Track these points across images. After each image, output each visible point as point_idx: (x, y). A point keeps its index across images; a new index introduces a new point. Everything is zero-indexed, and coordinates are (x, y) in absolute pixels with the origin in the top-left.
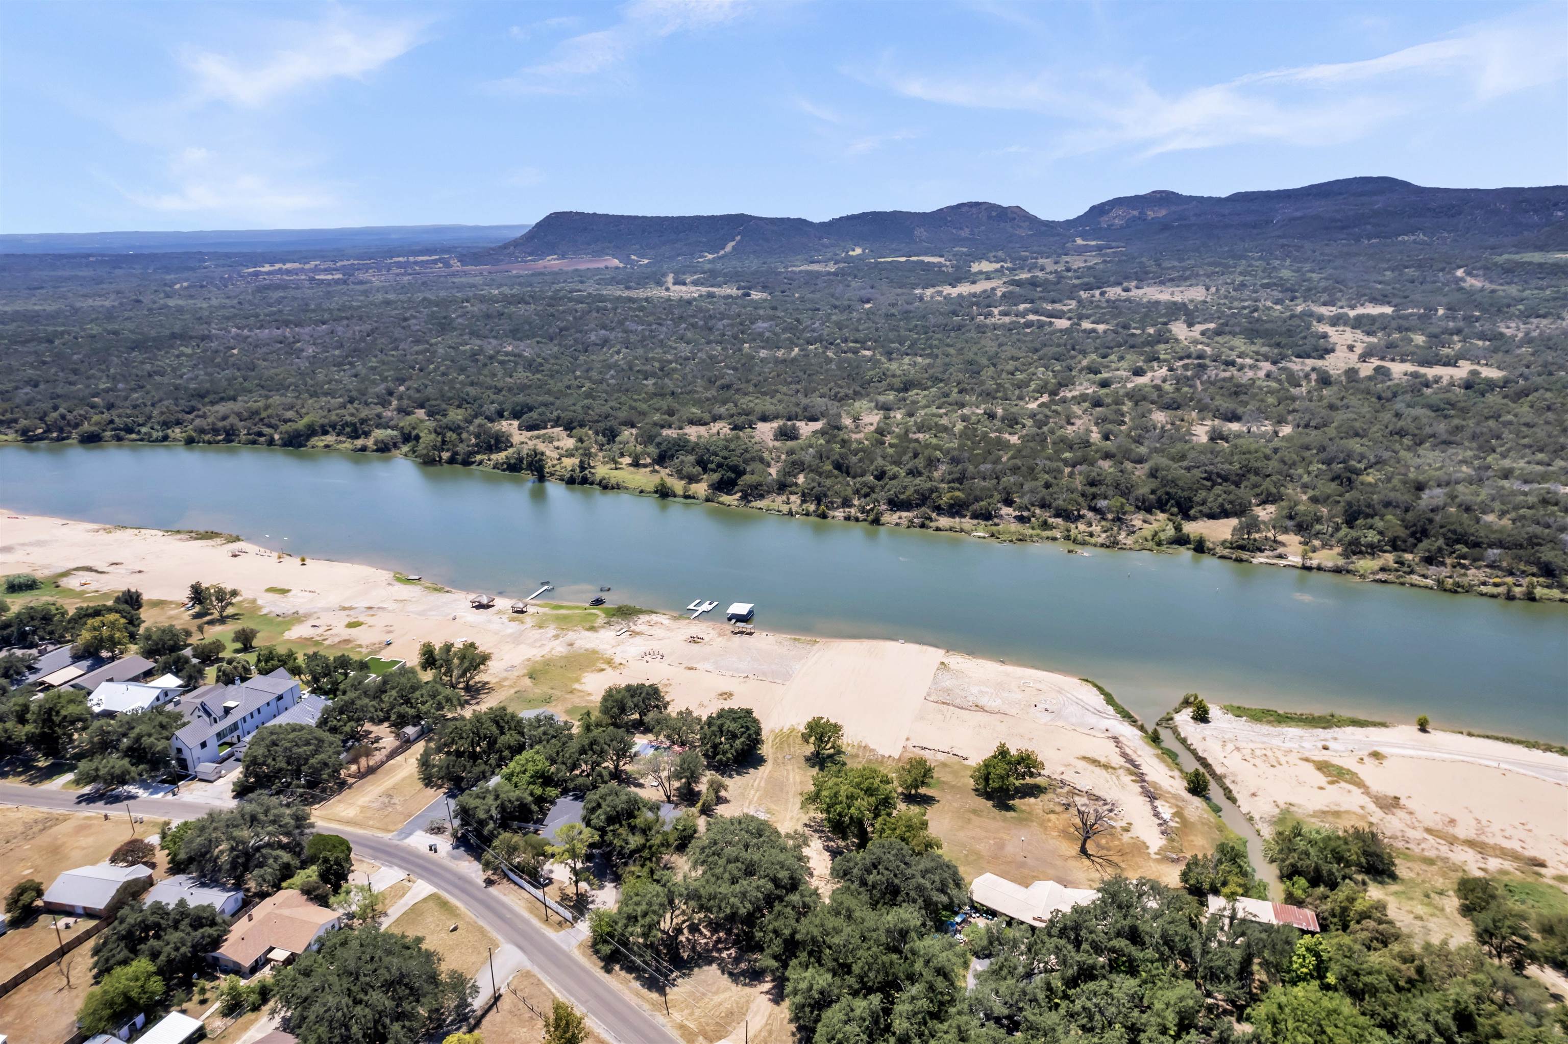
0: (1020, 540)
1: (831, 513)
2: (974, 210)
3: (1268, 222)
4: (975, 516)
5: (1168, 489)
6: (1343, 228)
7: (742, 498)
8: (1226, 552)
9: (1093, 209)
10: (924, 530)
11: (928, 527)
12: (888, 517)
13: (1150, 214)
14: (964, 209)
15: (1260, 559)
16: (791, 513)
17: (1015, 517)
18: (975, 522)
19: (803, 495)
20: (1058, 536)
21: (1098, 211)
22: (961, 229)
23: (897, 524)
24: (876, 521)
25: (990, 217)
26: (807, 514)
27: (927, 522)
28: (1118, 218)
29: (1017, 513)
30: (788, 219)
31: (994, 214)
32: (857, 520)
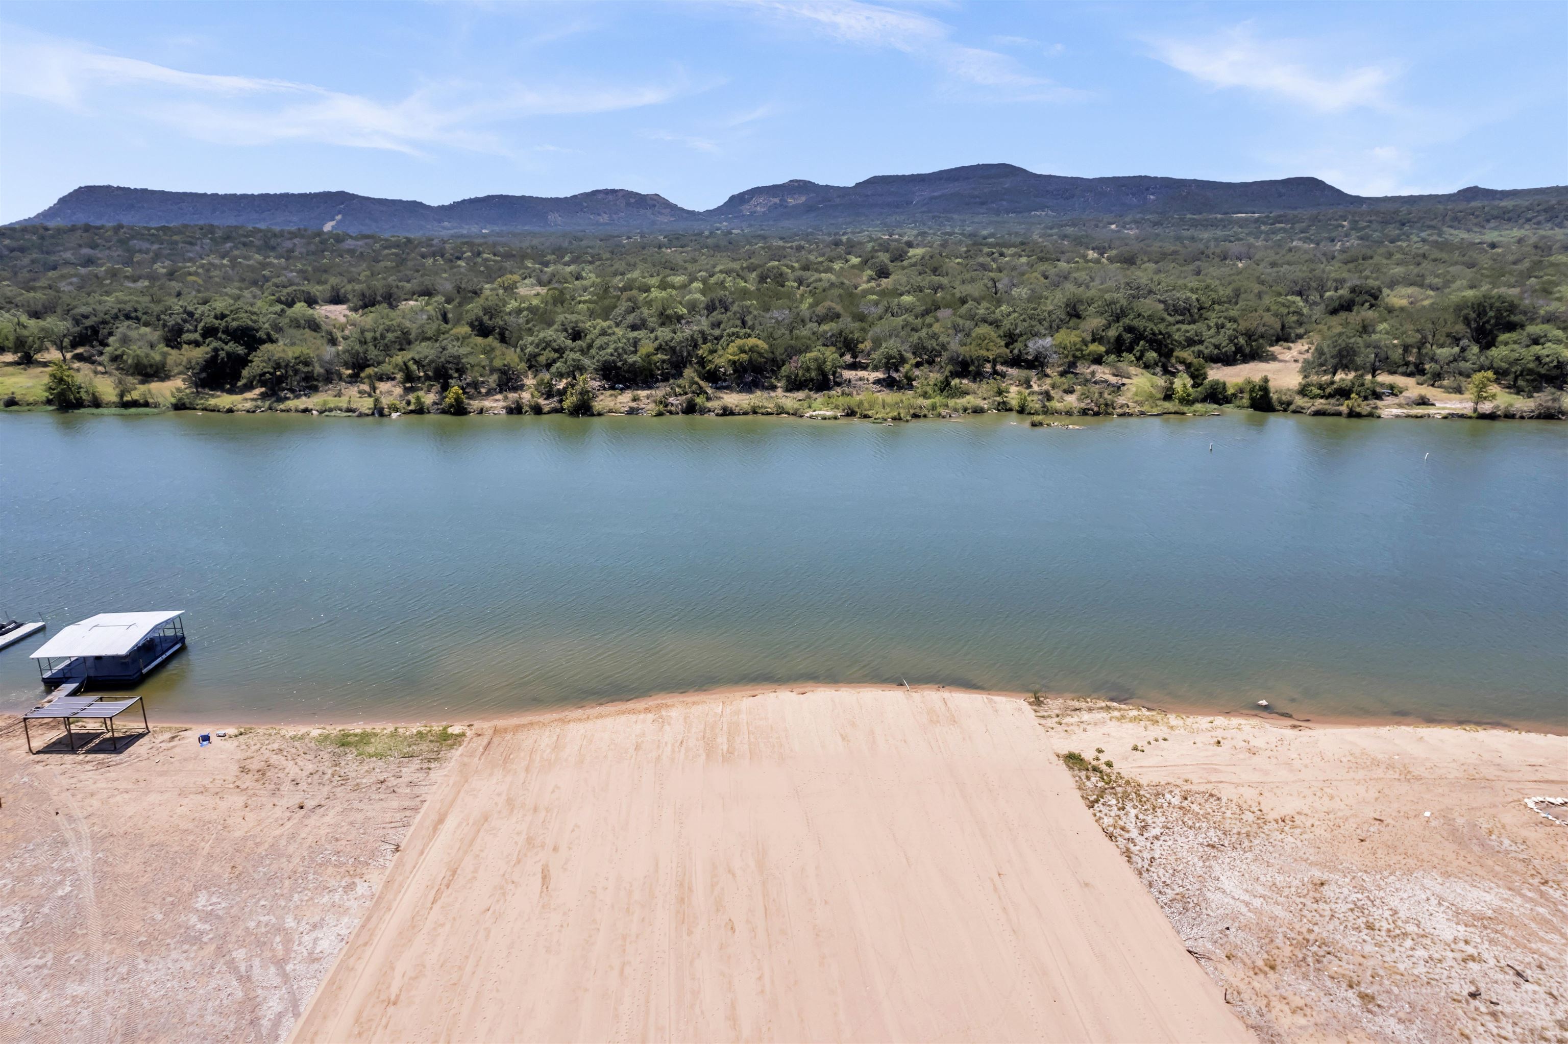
0: (915, 416)
1: (476, 404)
2: (610, 197)
3: (909, 203)
4: (794, 385)
5: (1126, 321)
6: (983, 203)
7: (263, 396)
8: (1320, 404)
9: (732, 198)
10: (697, 417)
11: (704, 411)
12: (604, 401)
13: (791, 201)
14: (600, 196)
15: (1389, 409)
16: (379, 412)
17: (878, 382)
18: (801, 395)
19: (409, 377)
20: (985, 405)
21: (737, 201)
22: (599, 215)
23: (632, 412)
24: (584, 408)
25: (628, 204)
26: (420, 410)
27: (699, 400)
28: (760, 206)
29: (880, 375)
30: (400, 201)
31: (632, 200)
32: (537, 410)
